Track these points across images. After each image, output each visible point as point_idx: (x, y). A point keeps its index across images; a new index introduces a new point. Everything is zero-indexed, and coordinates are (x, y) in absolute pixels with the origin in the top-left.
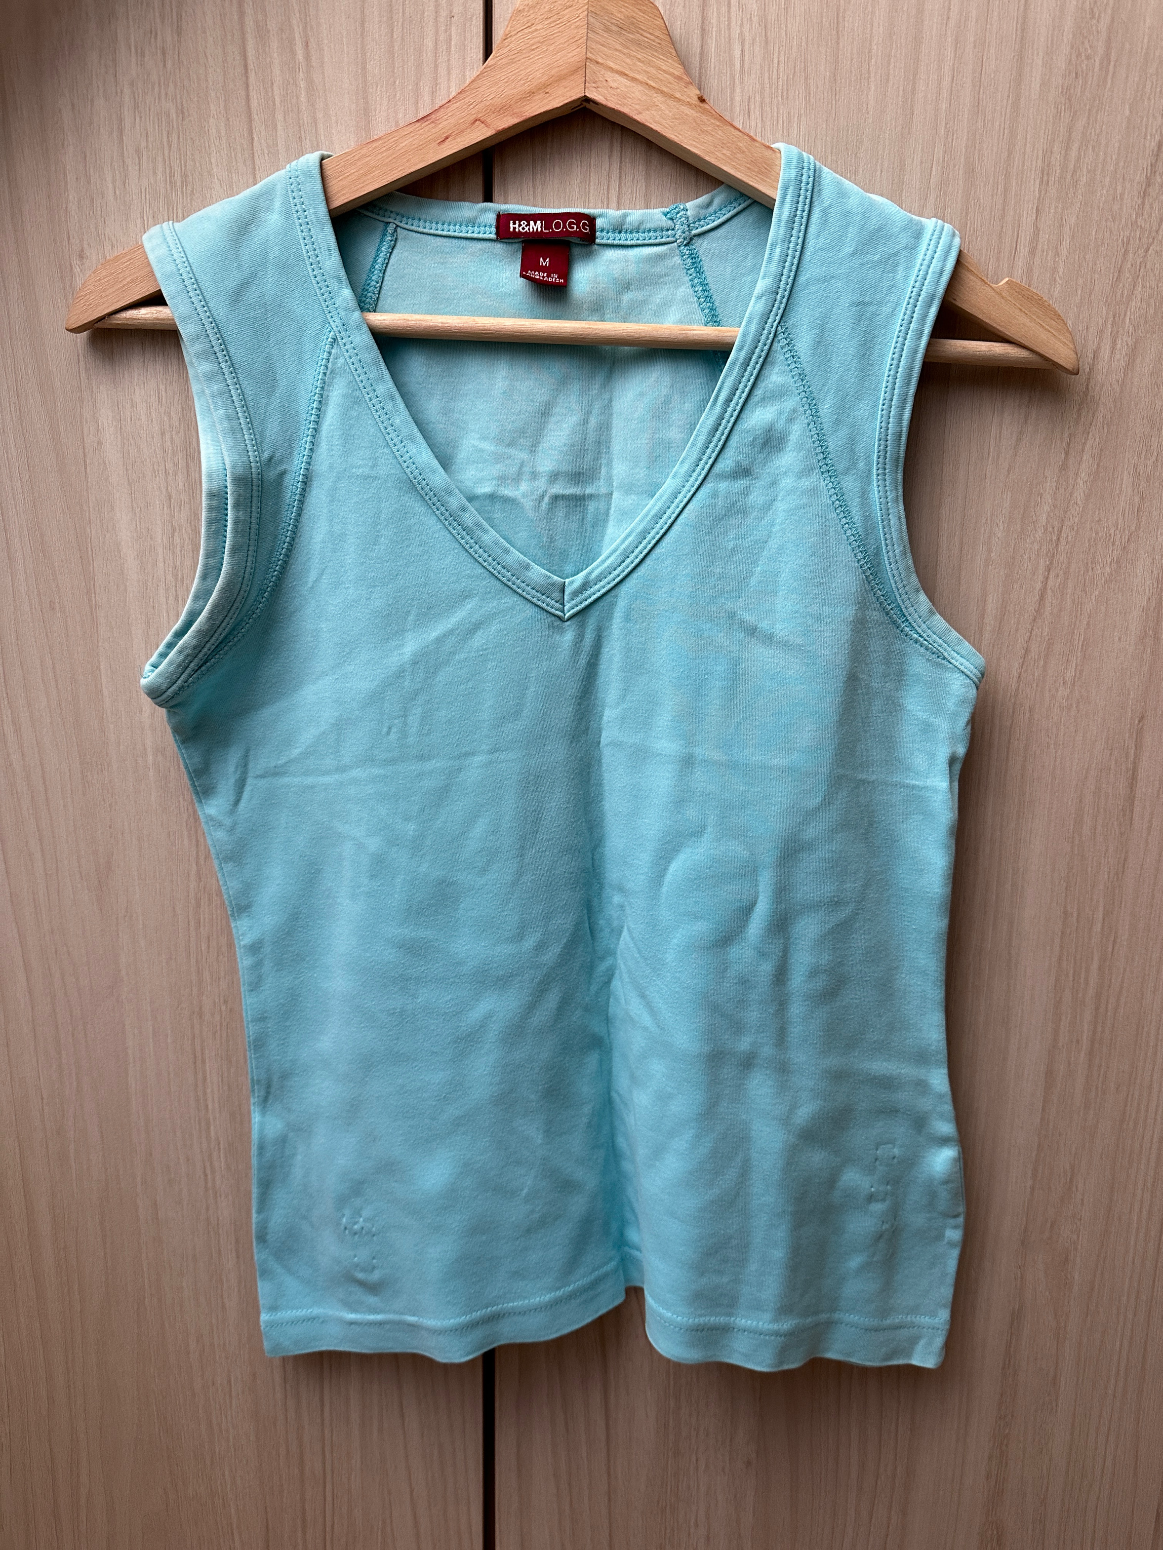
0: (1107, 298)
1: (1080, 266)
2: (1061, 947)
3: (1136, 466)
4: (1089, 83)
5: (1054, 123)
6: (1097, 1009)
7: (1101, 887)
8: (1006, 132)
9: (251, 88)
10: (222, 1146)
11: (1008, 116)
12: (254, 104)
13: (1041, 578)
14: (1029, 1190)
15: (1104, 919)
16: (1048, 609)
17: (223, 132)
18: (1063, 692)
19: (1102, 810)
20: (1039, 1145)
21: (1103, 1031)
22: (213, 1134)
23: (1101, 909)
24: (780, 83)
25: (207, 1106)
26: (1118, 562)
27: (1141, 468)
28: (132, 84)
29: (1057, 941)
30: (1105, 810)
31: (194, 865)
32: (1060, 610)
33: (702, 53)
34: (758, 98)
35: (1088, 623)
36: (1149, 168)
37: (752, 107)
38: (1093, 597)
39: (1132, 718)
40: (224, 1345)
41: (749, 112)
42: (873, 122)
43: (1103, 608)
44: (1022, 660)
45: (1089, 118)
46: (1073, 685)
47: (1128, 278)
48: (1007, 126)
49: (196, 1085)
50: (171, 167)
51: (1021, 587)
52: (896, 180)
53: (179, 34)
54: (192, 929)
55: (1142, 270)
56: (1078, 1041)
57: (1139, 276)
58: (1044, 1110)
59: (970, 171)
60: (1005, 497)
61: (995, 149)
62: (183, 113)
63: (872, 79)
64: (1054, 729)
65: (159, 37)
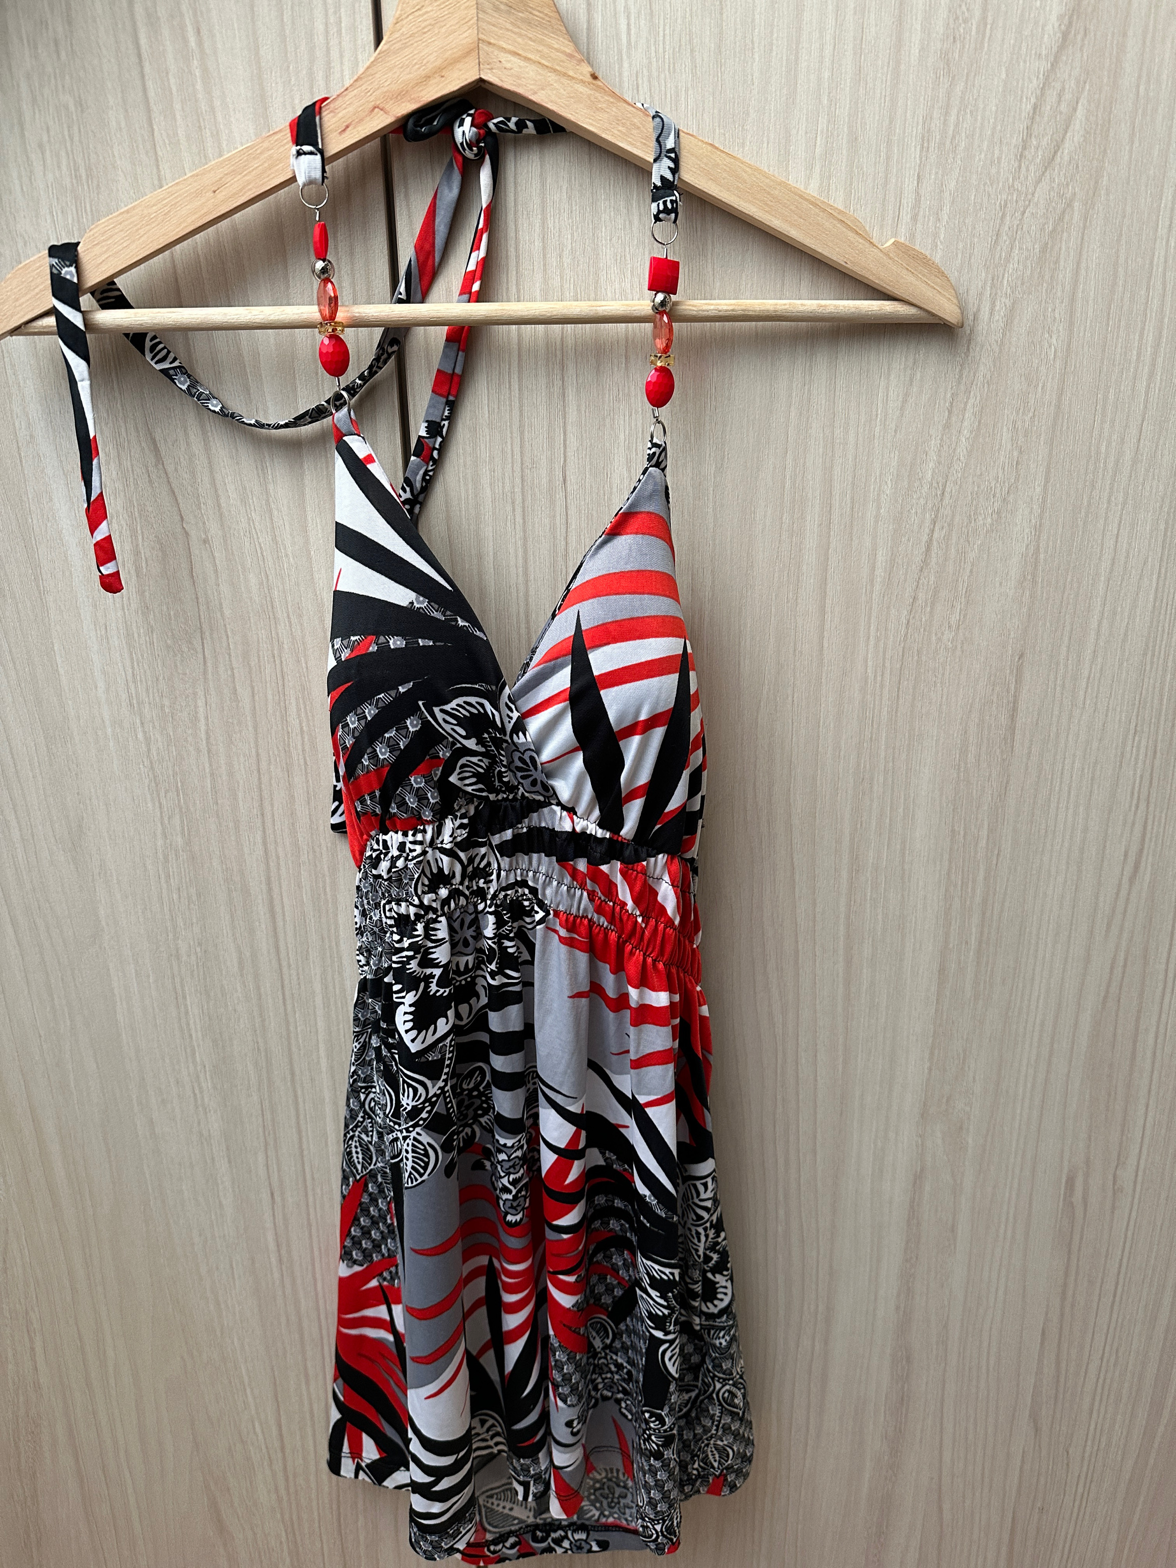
0: (986, 261)
1: (960, 231)
2: (950, 862)
3: (1014, 422)
4: (967, 46)
5: (933, 89)
6: (984, 914)
7: (986, 808)
8: (887, 99)
9: (147, 78)
10: (207, 1069)
11: (888, 83)
12: (151, 94)
13: (927, 530)
14: (926, 1071)
15: (988, 836)
16: (934, 560)
17: (123, 124)
18: (948, 635)
19: (985, 741)
20: (935, 1032)
21: (989, 933)
22: (198, 1059)
23: (986, 826)
24: (667, 57)
25: (191, 1036)
26: (999, 513)
27: (1019, 423)
28: (28, 77)
29: (946, 857)
30: (988, 740)
31: (159, 825)
32: (946, 560)
33: (589, 29)
34: (645, 72)
35: (971, 571)
36: (1025, 131)
37: (640, 82)
38: (976, 546)
39: (1012, 656)
40: (224, 1236)
41: (638, 87)
42: (758, 93)
43: (985, 556)
44: (909, 608)
45: (966, 83)
46: (958, 628)
47: (1005, 241)
48: (888, 93)
49: (180, 1019)
50: (74, 161)
51: (909, 540)
52: (782, 152)
53: (70, 23)
54: (163, 881)
55: (1019, 233)
56: (967, 943)
57: (1015, 241)
58: (937, 1003)
59: (853, 140)
60: (892, 455)
61: (877, 118)
62: (81, 105)
63: (756, 50)
64: (941, 669)
65: (50, 27)
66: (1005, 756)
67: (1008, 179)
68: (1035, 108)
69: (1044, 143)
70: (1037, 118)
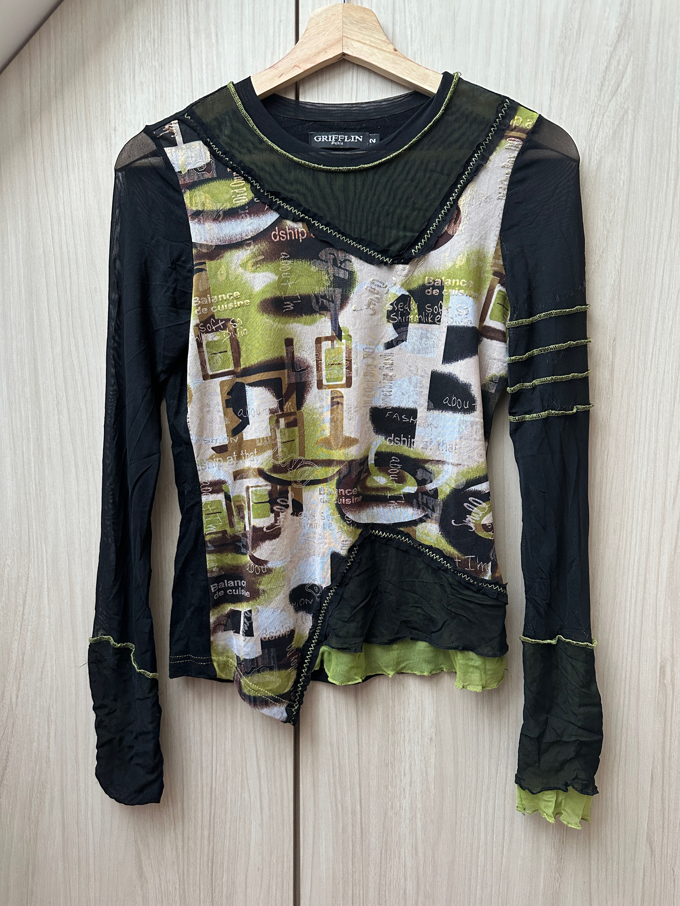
67: (595, 100)
68: (606, 67)
69: (612, 83)
70: (608, 72)
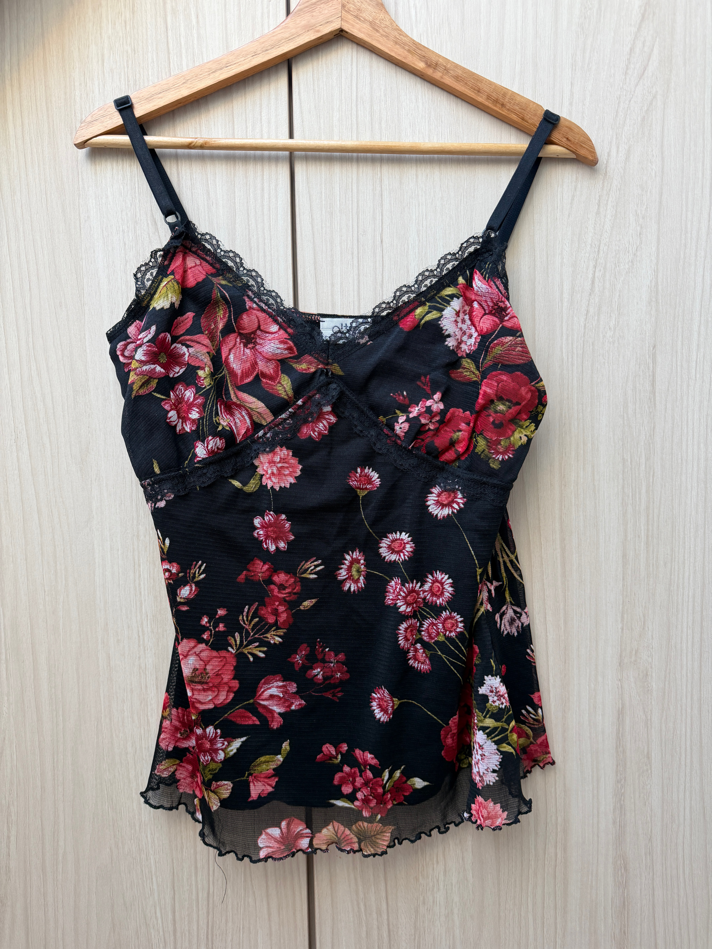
1: (596, 110)
2: (623, 480)
3: (636, 211)
4: (592, 21)
5: (576, 41)
7: (642, 444)
8: (552, 46)
11: (552, 38)
13: (591, 272)
14: (620, 630)
15: (646, 462)
16: (597, 289)
18: (609, 333)
19: (638, 399)
20: (623, 601)
21: (653, 530)
22: (144, 611)
23: (644, 457)
25: (141, 593)
26: (632, 262)
29: (621, 476)
32: (604, 289)
35: (619, 296)
36: (627, 61)
38: (621, 281)
39: (649, 346)
43: (627, 287)
44: (585, 317)
45: (593, 38)
46: (615, 329)
47: (622, 115)
48: (552, 43)
51: (581, 277)
55: (629, 111)
57: (627, 114)
59: (535, 66)
60: (568, 229)
61: (547, 55)
63: (482, 23)
64: (607, 354)
66: (651, 410)
67: (620, 84)
68: (631, 50)
70: (633, 55)
